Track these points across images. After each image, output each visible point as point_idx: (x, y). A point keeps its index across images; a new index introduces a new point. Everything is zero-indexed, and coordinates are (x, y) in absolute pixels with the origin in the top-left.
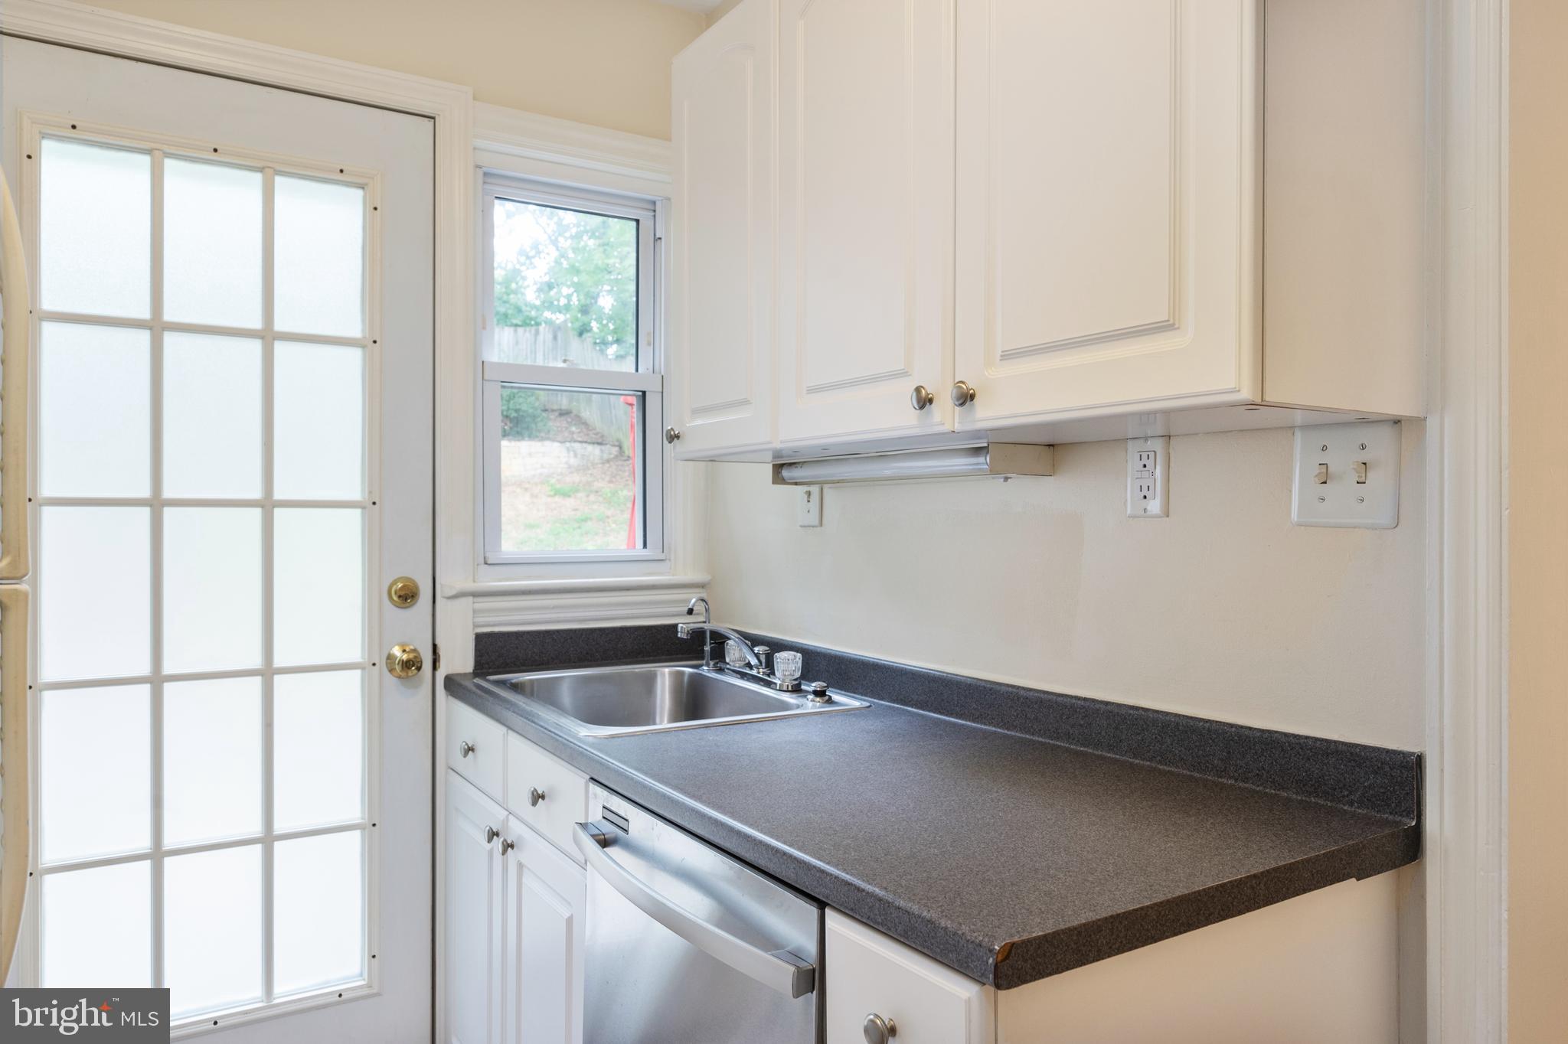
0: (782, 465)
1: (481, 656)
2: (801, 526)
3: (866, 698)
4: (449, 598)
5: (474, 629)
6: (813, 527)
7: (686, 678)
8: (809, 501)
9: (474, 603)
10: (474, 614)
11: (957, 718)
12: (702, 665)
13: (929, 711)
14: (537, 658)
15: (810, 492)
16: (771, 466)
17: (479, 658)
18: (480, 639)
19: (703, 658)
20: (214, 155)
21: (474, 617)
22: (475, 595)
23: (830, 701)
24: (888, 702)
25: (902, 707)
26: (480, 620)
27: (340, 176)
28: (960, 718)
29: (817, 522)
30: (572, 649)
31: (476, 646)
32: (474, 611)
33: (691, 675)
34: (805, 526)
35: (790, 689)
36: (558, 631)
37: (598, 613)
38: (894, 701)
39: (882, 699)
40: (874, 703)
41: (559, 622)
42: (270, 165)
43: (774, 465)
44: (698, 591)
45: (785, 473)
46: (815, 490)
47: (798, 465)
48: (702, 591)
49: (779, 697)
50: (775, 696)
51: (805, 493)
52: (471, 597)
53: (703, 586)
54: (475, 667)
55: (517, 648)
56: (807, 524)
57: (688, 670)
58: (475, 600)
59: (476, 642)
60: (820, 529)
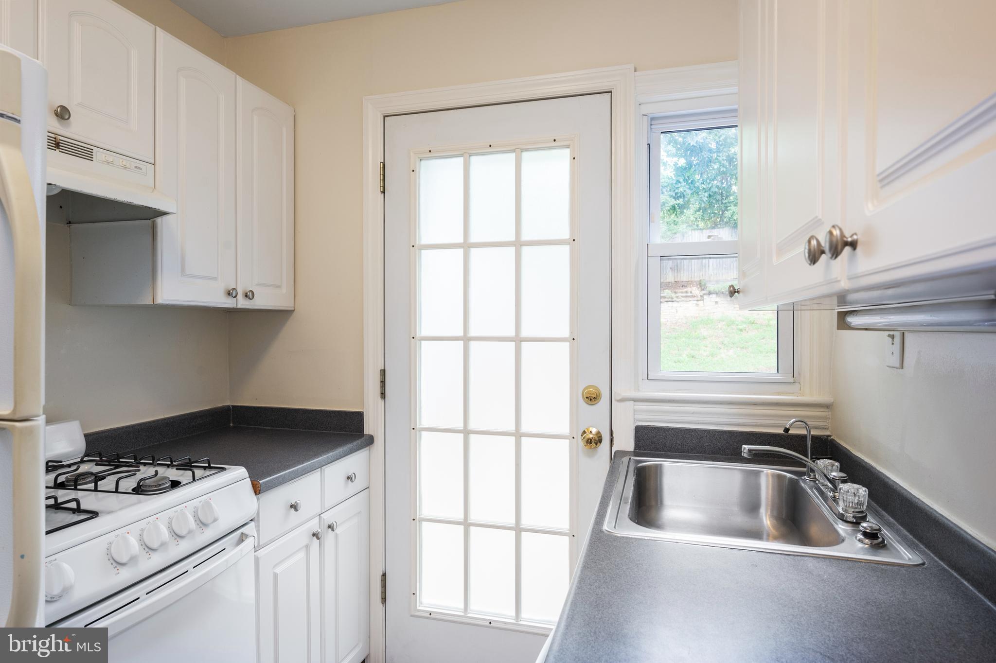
0: (847, 313)
1: (639, 441)
2: (888, 367)
3: (929, 552)
4: (621, 401)
5: (634, 423)
6: (897, 368)
8: (893, 344)
9: (634, 405)
10: (634, 412)
16: (834, 314)
18: (639, 430)
20: (490, 148)
21: (634, 415)
22: (635, 400)
23: (882, 547)
24: (947, 565)
26: (639, 416)
27: (555, 143)
29: (898, 365)
30: (707, 444)
31: (635, 434)
33: (791, 479)
34: (890, 367)
35: (850, 520)
40: (931, 561)
42: (517, 147)
43: (838, 312)
44: (822, 410)
45: (853, 320)
46: (898, 335)
47: (855, 313)
48: (826, 410)
49: (836, 526)
50: (834, 524)
51: (889, 336)
52: (633, 402)
53: (827, 406)
54: (635, 448)
55: (664, 438)
56: (891, 365)
57: (788, 475)
58: (636, 403)
59: (635, 431)
60: (900, 371)
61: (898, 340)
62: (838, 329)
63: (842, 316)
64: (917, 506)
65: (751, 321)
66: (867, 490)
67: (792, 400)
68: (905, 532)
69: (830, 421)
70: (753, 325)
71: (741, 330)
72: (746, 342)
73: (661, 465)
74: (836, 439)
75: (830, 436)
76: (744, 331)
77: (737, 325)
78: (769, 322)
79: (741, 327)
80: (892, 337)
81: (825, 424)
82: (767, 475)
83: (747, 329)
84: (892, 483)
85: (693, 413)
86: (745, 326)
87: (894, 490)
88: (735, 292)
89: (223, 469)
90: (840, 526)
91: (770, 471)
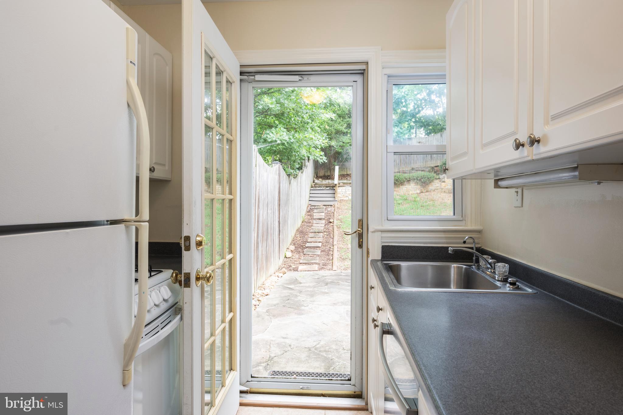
0: (498, 180)
1: (384, 254)
2: (514, 207)
3: (538, 289)
4: (372, 232)
5: (381, 244)
6: (519, 207)
7: (463, 270)
8: (517, 196)
10: (381, 238)
11: (578, 306)
12: (472, 265)
13: (565, 300)
14: (405, 256)
15: (518, 191)
16: (493, 180)
17: (383, 255)
18: (384, 247)
19: (472, 262)
21: (381, 239)
22: (382, 231)
23: (518, 288)
24: (547, 292)
25: (553, 296)
26: (384, 241)
28: (579, 306)
29: (520, 205)
30: (420, 254)
31: (382, 250)
32: (382, 237)
33: (466, 269)
35: (502, 280)
36: (414, 247)
37: (430, 241)
38: (550, 292)
39: (545, 290)
40: (540, 291)
41: (415, 243)
43: (494, 180)
44: (477, 234)
45: (501, 183)
46: (520, 190)
47: (504, 180)
48: (479, 234)
49: (495, 283)
50: (494, 282)
51: (516, 192)
52: (380, 232)
53: (479, 232)
54: (382, 257)
55: (398, 252)
56: (516, 206)
57: (464, 266)
58: (382, 233)
59: (382, 248)
60: (522, 208)
61: (520, 193)
62: (494, 188)
63: (496, 181)
64: (532, 269)
65: (404, 198)
66: (508, 265)
67: (463, 229)
68: (526, 283)
69: (481, 239)
70: (406, 201)
71: (399, 204)
72: (403, 211)
73: (400, 265)
74: (484, 248)
75: (481, 247)
76: (401, 204)
77: (397, 201)
78: (415, 199)
79: (399, 202)
80: (517, 192)
81: (479, 241)
82: (454, 267)
83: (403, 203)
84: (518, 262)
85: (412, 237)
86: (401, 201)
87: (520, 265)
88: (446, 169)
89: (162, 271)
90: (497, 283)
91: (455, 265)
